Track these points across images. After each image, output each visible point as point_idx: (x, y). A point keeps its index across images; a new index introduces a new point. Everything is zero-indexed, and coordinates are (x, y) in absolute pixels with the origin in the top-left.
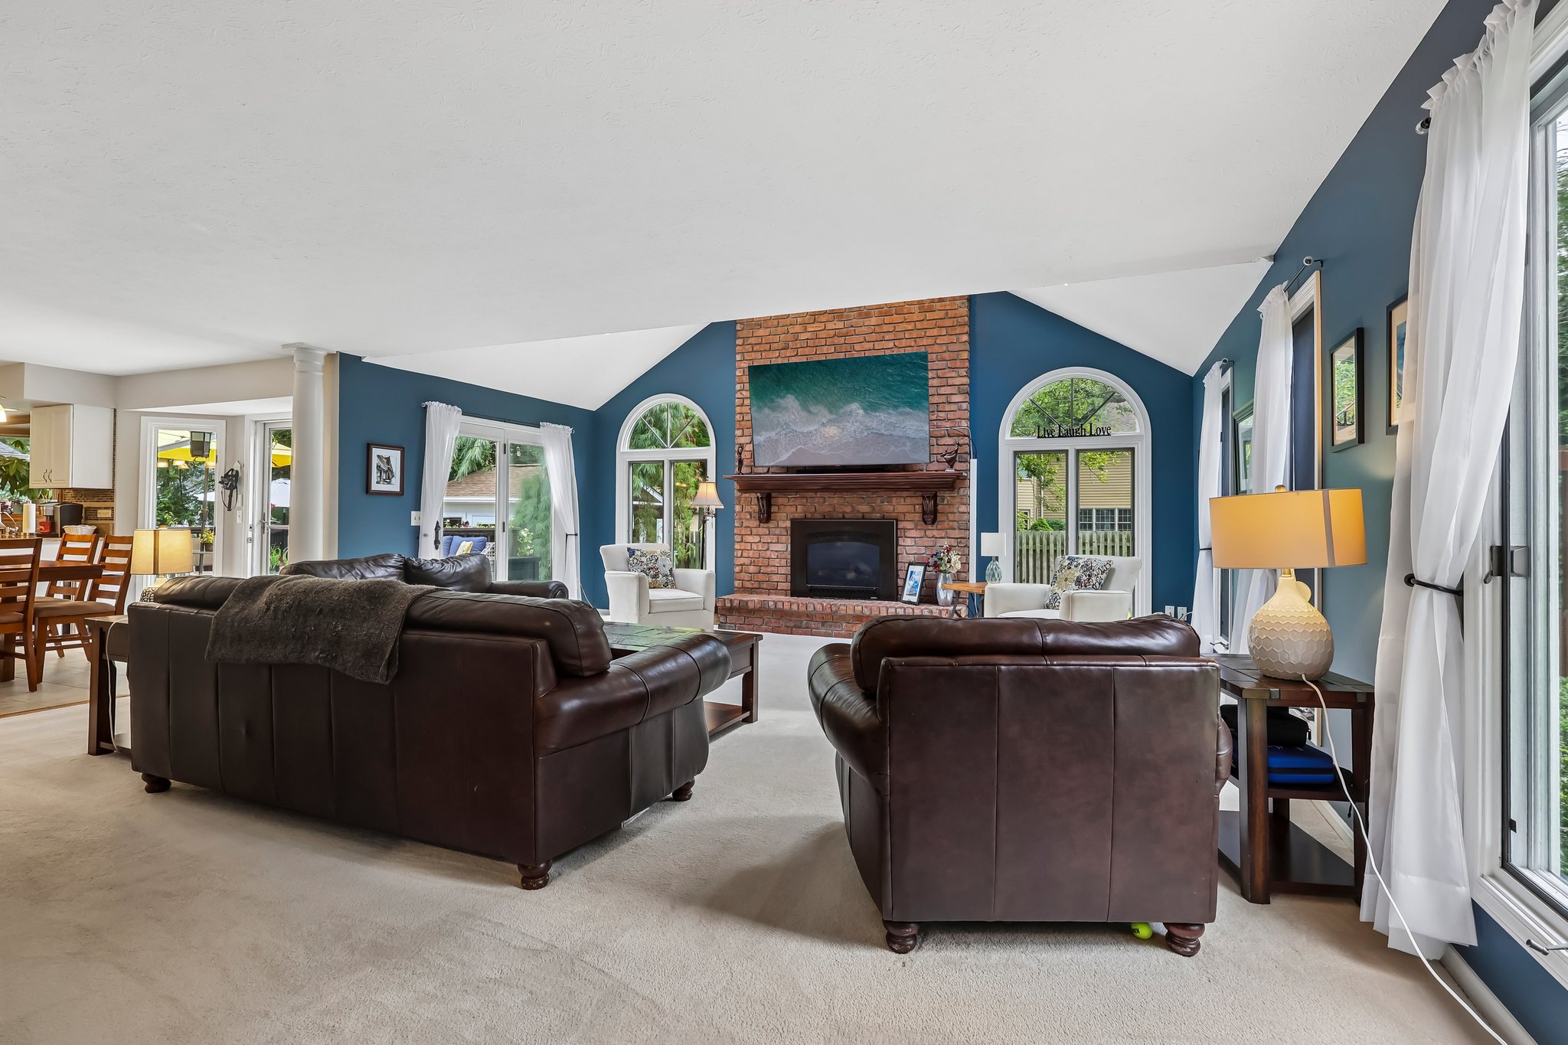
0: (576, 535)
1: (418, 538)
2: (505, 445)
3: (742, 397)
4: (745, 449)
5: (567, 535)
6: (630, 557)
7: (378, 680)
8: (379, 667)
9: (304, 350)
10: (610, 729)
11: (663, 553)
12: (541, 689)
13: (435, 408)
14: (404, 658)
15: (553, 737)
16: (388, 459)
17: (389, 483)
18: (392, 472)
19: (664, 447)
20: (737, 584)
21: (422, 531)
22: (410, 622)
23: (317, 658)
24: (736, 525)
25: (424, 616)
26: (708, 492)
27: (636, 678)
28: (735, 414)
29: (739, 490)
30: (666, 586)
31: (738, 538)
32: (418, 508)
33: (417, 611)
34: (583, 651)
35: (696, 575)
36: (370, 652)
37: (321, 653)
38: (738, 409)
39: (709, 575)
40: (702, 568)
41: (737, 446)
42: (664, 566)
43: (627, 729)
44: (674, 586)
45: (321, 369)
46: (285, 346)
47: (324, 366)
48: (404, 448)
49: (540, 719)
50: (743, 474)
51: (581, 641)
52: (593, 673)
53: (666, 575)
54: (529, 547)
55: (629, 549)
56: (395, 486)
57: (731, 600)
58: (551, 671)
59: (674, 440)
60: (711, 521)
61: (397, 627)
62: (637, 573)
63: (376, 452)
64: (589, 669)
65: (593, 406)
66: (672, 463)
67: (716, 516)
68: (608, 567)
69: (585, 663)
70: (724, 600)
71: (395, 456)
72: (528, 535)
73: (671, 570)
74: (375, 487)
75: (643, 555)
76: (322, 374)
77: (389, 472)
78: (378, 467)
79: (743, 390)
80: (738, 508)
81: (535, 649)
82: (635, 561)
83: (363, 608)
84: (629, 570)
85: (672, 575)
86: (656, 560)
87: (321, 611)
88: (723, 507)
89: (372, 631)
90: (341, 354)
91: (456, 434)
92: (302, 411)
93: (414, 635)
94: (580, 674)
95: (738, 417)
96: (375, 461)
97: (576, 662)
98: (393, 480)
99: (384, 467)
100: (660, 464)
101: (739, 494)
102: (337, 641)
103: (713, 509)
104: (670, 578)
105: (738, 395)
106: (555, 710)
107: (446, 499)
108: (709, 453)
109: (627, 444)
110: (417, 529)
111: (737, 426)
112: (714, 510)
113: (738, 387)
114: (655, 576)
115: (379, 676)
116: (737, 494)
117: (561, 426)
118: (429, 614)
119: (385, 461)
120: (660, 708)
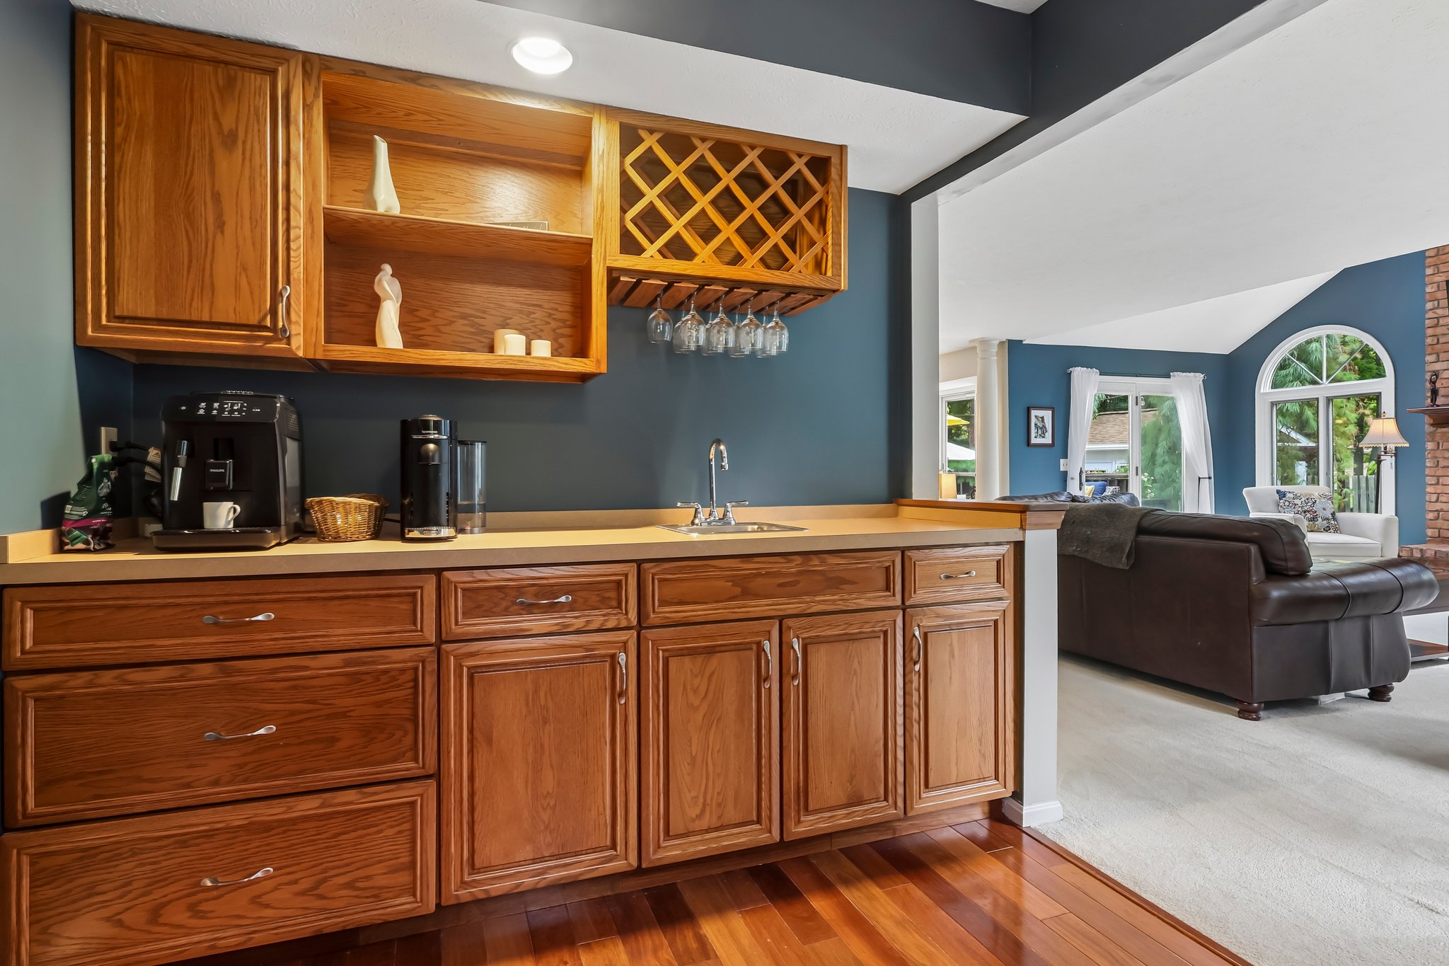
0: (1210, 478)
1: (1066, 481)
2: (1137, 397)
3: (1436, 316)
4: (1440, 377)
5: (1199, 478)
6: (1280, 499)
7: (1121, 566)
8: (1122, 558)
9: (984, 342)
10: (1313, 617)
11: (1323, 496)
12: (1254, 579)
13: (1078, 373)
14: (1137, 553)
15: (1266, 614)
16: (1042, 418)
17: (1043, 437)
18: (1045, 428)
19: (1314, 382)
20: (1430, 532)
21: (1069, 476)
22: (1141, 530)
23: (1074, 551)
24: (1428, 464)
25: (1153, 527)
26: (1384, 430)
27: (1336, 582)
28: (1425, 337)
29: (1432, 425)
30: (1327, 530)
31: (1430, 480)
32: (1066, 457)
33: (1146, 523)
34: (1289, 555)
35: (1367, 518)
36: (1114, 548)
37: (1077, 547)
38: (1430, 332)
39: (1388, 521)
40: (1376, 512)
41: (1430, 374)
42: (1324, 509)
43: (1326, 622)
44: (1337, 530)
45: (995, 355)
46: (971, 341)
47: (997, 352)
48: (1054, 408)
49: (1253, 601)
50: (1438, 406)
51: (1287, 548)
52: (1297, 573)
53: (1328, 519)
54: (1149, 491)
55: (1278, 492)
56: (1048, 439)
57: (1421, 550)
58: (1262, 568)
59: (1331, 376)
60: (1388, 464)
61: (1132, 533)
62: (1292, 515)
63: (1034, 413)
64: (1293, 569)
65: (1226, 350)
66: (1329, 400)
67: (1396, 455)
68: (1253, 508)
69: (1290, 564)
70: (1412, 549)
71: (1047, 414)
72: (1148, 480)
73: (1333, 514)
74: (1034, 441)
75: (1296, 497)
76: (996, 358)
77: (1044, 429)
78: (1036, 424)
79: (1438, 307)
80: (1430, 446)
81: (1249, 551)
82: (1287, 503)
83: (1104, 520)
84: (1280, 512)
85: (1334, 519)
86: (1314, 503)
87: (1073, 522)
88: (1408, 445)
89: (1114, 535)
90: (1009, 341)
91: (1095, 392)
92: (984, 387)
93: (1145, 539)
94: (1286, 572)
95: (1429, 341)
96: (1033, 420)
97: (1283, 563)
98: (1046, 434)
99: (1040, 425)
100: (1312, 403)
101: (1432, 429)
102: (1088, 541)
103: (1391, 447)
104: (1333, 522)
105: (1430, 315)
106: (1265, 598)
107: (1089, 447)
108: (1385, 386)
109: (1269, 384)
110: (1066, 473)
111: (1429, 350)
112: (1394, 449)
113: (1429, 305)
114: (1314, 519)
115: (1123, 564)
116: (1428, 429)
117: (1192, 374)
118: (1158, 524)
119: (1040, 419)
120: (1360, 610)
